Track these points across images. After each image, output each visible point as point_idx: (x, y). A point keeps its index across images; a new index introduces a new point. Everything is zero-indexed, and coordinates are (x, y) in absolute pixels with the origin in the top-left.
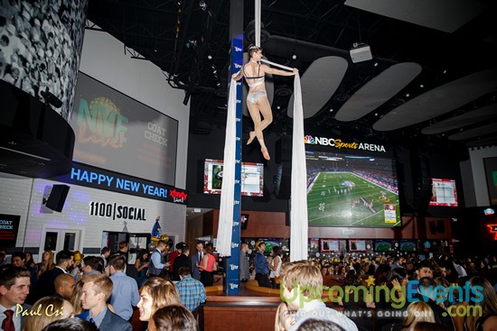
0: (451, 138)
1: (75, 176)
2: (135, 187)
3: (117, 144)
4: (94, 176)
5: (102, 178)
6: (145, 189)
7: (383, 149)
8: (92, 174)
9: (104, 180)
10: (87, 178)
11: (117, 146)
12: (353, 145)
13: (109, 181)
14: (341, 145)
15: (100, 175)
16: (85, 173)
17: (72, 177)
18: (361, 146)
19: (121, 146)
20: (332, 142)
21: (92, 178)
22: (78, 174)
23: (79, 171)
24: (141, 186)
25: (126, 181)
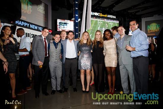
0: (137, 14)
1: (17, 23)
2: (36, 28)
3: (29, 12)
4: (23, 23)
5: (26, 24)
6: (39, 28)
7: (115, 17)
8: (22, 22)
9: (26, 25)
10: (21, 24)
11: (29, 13)
12: (106, 16)
13: (28, 25)
14: (102, 15)
15: (25, 23)
16: (20, 22)
17: (16, 23)
18: (108, 16)
19: (30, 13)
20: (99, 14)
21: (22, 24)
22: (18, 22)
23: (18, 21)
24: (38, 27)
25: (33, 25)
